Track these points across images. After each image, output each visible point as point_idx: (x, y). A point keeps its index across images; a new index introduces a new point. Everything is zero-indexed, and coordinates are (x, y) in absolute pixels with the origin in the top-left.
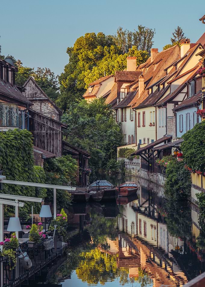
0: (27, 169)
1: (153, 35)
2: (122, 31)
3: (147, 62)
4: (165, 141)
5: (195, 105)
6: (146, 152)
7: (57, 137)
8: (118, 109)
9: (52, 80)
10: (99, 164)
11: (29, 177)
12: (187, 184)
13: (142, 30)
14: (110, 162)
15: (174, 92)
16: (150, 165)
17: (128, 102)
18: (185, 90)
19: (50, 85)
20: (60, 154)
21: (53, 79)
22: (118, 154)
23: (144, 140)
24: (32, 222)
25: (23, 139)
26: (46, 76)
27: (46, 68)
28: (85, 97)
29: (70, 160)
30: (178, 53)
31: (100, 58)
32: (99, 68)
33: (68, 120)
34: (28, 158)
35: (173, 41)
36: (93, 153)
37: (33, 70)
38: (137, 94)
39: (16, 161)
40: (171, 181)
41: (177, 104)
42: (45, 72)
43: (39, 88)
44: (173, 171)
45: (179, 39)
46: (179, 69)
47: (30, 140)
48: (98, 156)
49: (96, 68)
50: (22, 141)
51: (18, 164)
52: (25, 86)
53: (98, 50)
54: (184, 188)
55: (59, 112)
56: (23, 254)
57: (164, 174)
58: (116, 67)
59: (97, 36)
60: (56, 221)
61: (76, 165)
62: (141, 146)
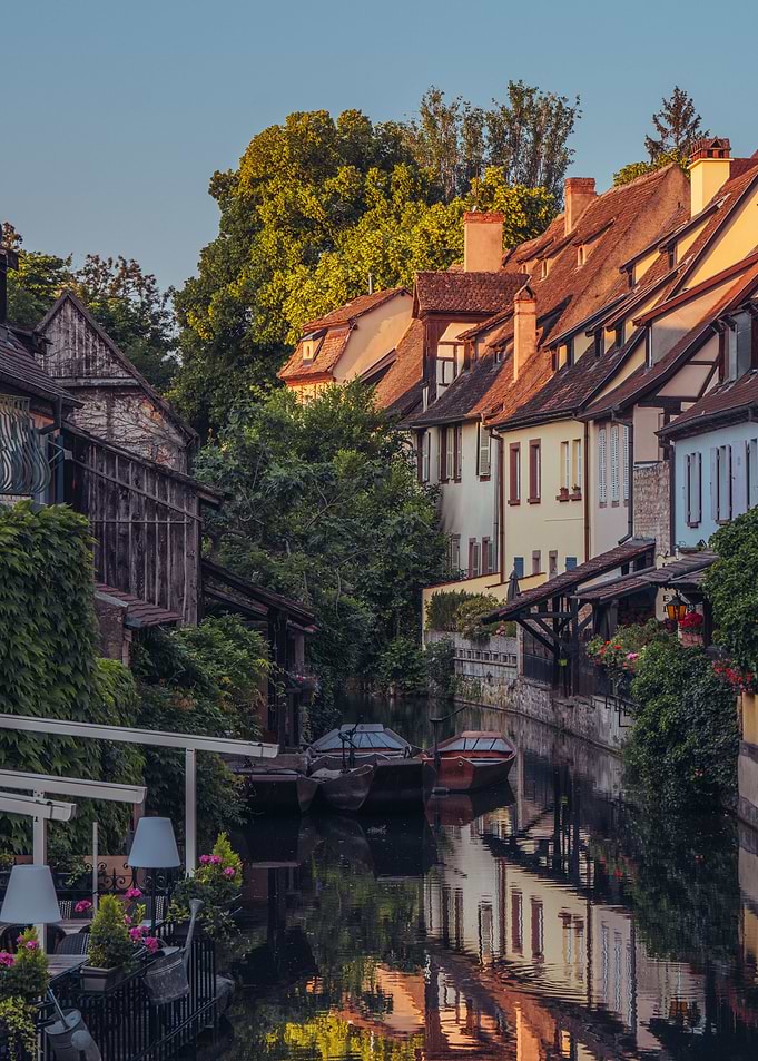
0: (66, 670)
1: (572, 122)
2: (440, 106)
3: (547, 235)
4: (623, 564)
5: (754, 415)
6: (543, 609)
7: (182, 542)
8: (425, 430)
9: (146, 306)
10: (349, 655)
11: (74, 704)
12: (721, 740)
13: (526, 103)
14: (393, 652)
15: (665, 361)
16: (563, 663)
17: (468, 400)
18: (710, 352)
19: (139, 330)
20: (192, 614)
21: (151, 303)
22: (425, 617)
23: (537, 559)
24: (95, 889)
25: (51, 546)
26: (121, 292)
27: (121, 258)
28: (289, 379)
29: (237, 636)
30: (681, 199)
31: (350, 215)
32: (347, 257)
33: (220, 474)
34: (74, 622)
35: (655, 148)
36: (326, 609)
37: (68, 264)
38: (506, 366)
39: (23, 637)
40: (654, 727)
41: (677, 411)
42: (116, 276)
43: (101, 339)
44: (662, 685)
45: (677, 139)
46: (686, 262)
47: (83, 547)
48: (345, 623)
49: (333, 260)
50: (50, 553)
51: (34, 649)
52: (44, 330)
53: (341, 183)
54: (710, 757)
55: (185, 439)
56: (66, 1019)
57: (622, 699)
58: (417, 254)
59: (336, 125)
60: (198, 883)
61: (262, 656)
62: (524, 586)
